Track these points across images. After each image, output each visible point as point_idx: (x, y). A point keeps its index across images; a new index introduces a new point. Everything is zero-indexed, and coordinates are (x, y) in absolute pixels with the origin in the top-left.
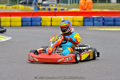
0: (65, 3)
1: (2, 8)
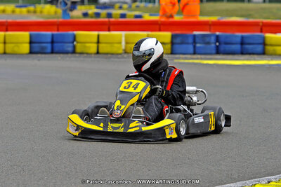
0: (150, 2)
1: (4, 11)
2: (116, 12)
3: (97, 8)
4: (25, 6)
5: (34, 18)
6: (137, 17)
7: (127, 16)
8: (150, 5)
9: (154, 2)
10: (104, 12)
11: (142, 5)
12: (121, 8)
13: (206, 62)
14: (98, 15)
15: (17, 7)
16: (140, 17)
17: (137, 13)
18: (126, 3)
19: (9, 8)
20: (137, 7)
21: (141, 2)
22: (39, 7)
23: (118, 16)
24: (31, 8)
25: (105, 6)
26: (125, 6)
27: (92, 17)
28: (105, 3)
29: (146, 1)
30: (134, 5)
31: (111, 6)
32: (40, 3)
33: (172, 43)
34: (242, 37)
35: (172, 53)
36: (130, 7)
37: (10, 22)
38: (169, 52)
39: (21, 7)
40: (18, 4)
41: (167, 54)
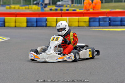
2: (64, 8)
3: (56, 7)
4: (24, 6)
5: (28, 11)
6: (73, 10)
7: (69, 10)
8: (79, 5)
9: (81, 4)
10: (59, 8)
11: (76, 5)
12: (66, 6)
13: (104, 30)
14: (56, 10)
15: (20, 6)
16: (75, 10)
17: (74, 9)
18: (68, 4)
19: (17, 6)
20: (74, 6)
21: (75, 4)
22: (30, 6)
23: (66, 10)
24: (27, 7)
25: (59, 6)
26: (68, 6)
27: (54, 11)
28: (59, 5)
29: (77, 3)
30: (72, 5)
31: (62, 6)
32: (31, 4)
33: (89, 22)
34: (121, 18)
35: (89, 26)
36: (71, 6)
37: (17, 13)
38: (88, 25)
39: (22, 6)
40: (21, 5)
41: (87, 26)
